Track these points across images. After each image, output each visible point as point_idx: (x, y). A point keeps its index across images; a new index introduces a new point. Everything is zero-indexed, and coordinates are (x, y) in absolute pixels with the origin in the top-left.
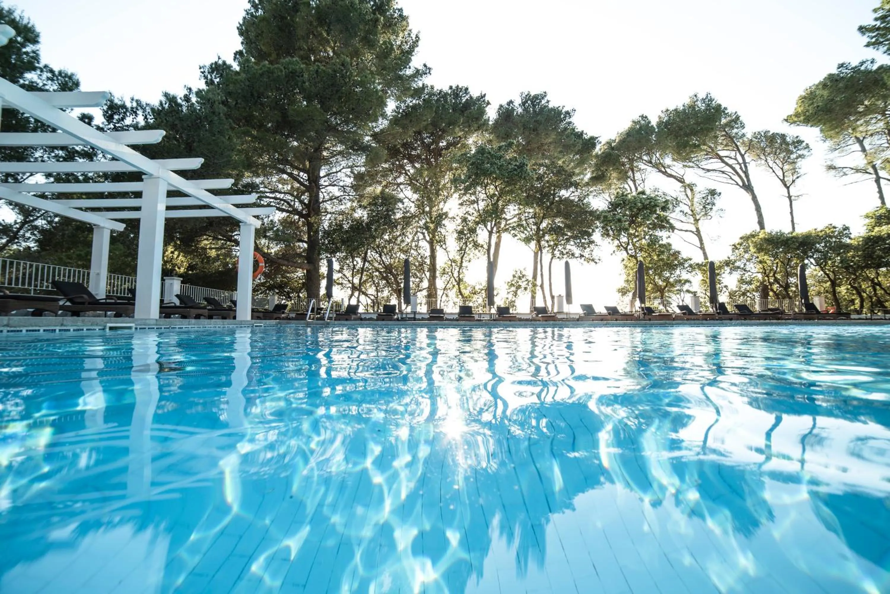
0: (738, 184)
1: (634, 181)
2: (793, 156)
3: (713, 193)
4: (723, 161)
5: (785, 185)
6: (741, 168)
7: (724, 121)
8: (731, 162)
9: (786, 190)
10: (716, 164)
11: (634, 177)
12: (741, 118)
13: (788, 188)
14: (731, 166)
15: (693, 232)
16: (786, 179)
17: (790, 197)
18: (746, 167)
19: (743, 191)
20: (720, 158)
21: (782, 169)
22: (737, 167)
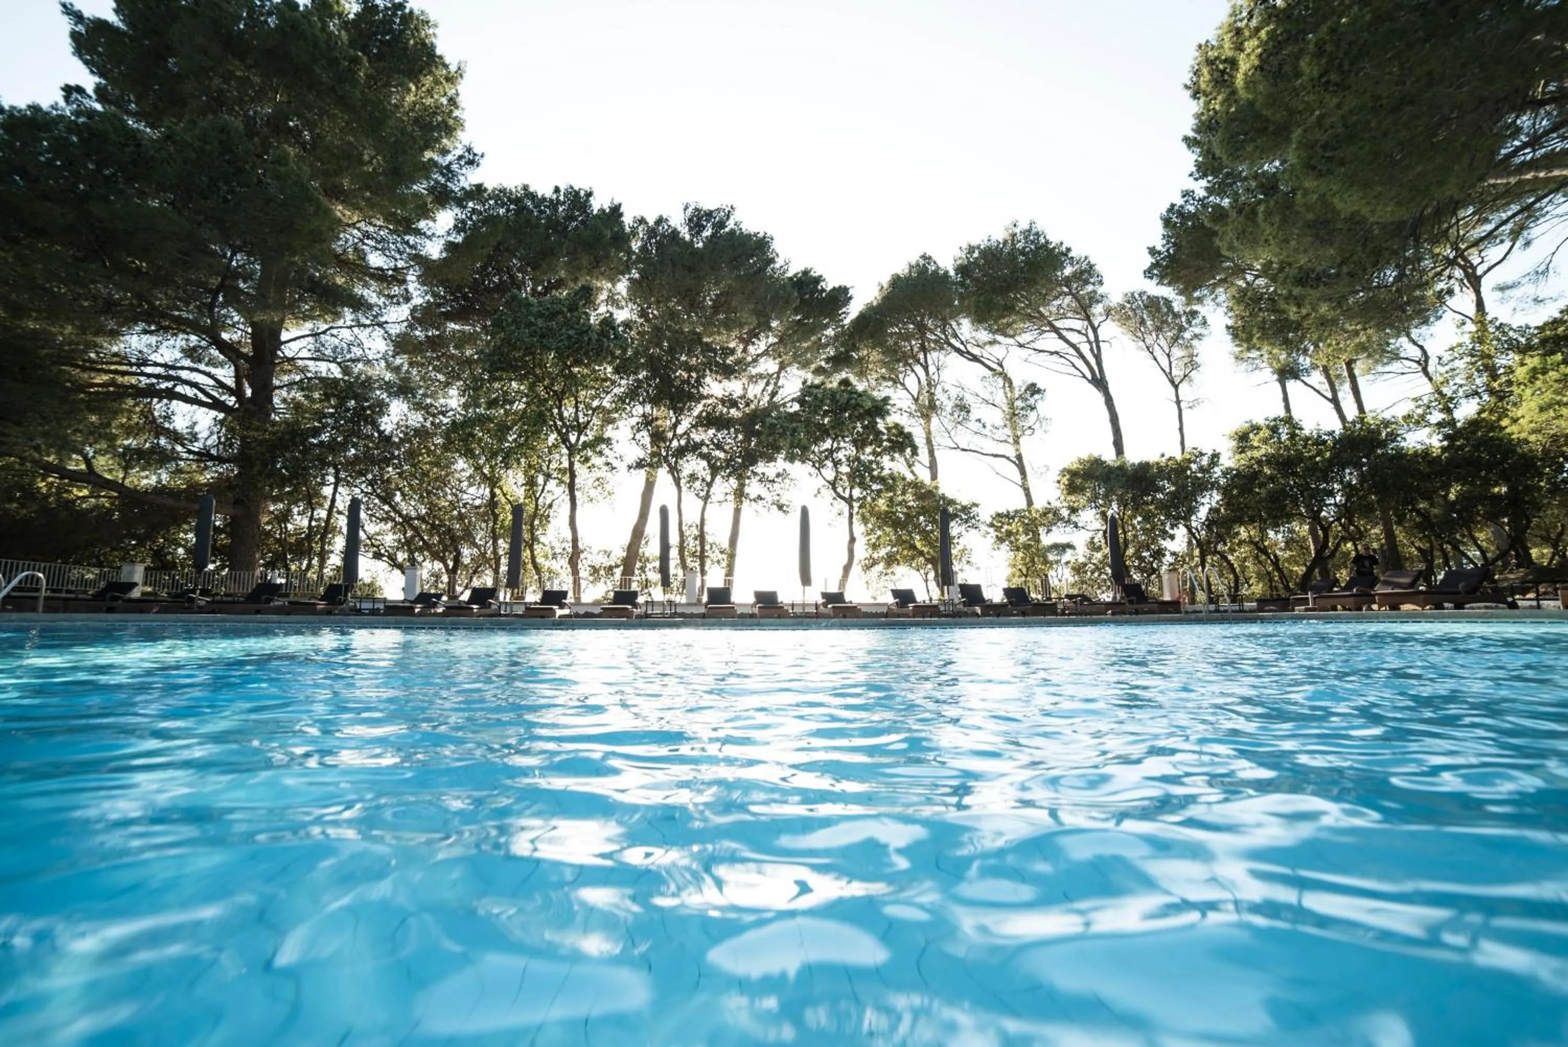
0: (1084, 377)
1: (926, 368)
2: (1187, 335)
3: (1033, 389)
4: (1061, 337)
5: (1172, 382)
6: (1091, 350)
7: (1068, 271)
8: (1073, 337)
9: (1173, 390)
10: (1050, 341)
11: (926, 361)
12: (1096, 267)
13: (1176, 387)
14: (1073, 346)
15: (1008, 458)
16: (1174, 373)
17: (1178, 402)
18: (1098, 347)
19: (1091, 387)
20: (1056, 330)
21: (1168, 355)
22: (1085, 349)
